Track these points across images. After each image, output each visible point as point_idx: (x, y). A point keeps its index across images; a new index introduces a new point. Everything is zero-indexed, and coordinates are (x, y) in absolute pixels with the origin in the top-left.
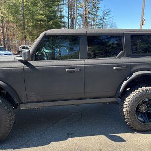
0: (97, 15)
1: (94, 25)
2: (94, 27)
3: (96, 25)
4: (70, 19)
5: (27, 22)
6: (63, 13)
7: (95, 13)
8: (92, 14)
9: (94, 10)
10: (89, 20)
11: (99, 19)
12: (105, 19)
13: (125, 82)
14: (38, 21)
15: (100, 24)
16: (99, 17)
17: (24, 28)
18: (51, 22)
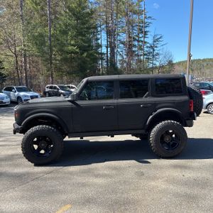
0: (145, 42)
1: (141, 55)
2: (142, 57)
3: (144, 55)
4: (109, 49)
5: (55, 55)
6: (99, 41)
7: (142, 39)
8: (138, 41)
9: (141, 36)
10: (134, 49)
11: (147, 47)
12: (156, 47)
13: (151, 117)
14: (68, 53)
15: (149, 53)
16: (148, 45)
17: (51, 63)
18: (85, 54)
